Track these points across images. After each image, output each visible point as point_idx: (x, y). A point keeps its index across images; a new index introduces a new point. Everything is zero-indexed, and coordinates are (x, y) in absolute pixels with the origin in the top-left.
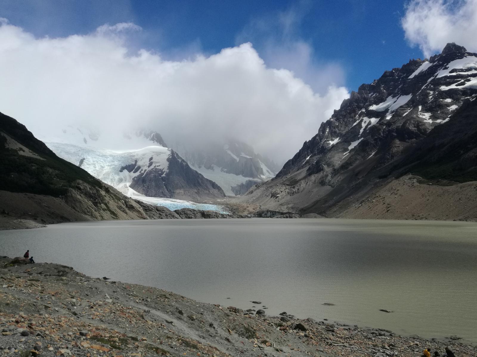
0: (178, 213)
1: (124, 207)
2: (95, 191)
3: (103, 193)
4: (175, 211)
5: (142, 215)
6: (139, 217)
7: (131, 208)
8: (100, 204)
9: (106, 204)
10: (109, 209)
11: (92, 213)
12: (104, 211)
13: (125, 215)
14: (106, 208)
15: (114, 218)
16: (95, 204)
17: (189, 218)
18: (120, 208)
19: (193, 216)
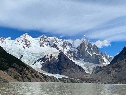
0: (60, 80)
1: (34, 76)
2: (21, 68)
3: (25, 69)
4: (59, 79)
5: (42, 80)
6: (41, 81)
7: (38, 76)
8: (23, 74)
9: (26, 75)
10: (27, 77)
11: (19, 78)
12: (25, 78)
13: (34, 80)
14: (26, 76)
15: (29, 81)
16: (21, 74)
17: (65, 82)
18: (32, 76)
19: (67, 82)
